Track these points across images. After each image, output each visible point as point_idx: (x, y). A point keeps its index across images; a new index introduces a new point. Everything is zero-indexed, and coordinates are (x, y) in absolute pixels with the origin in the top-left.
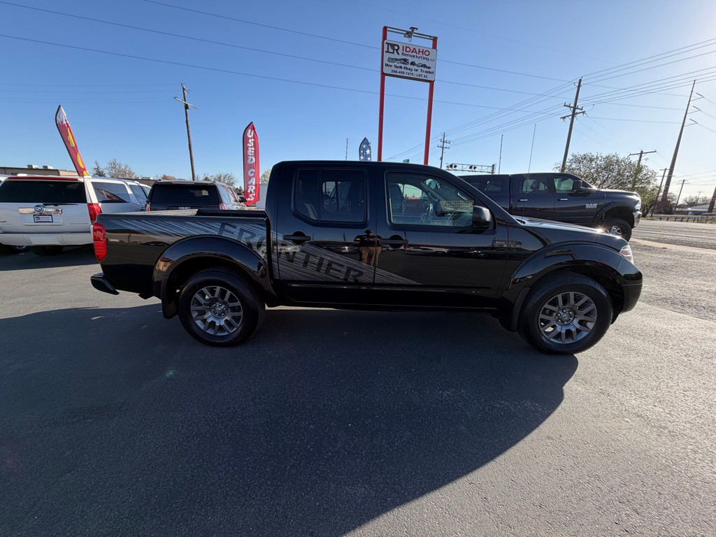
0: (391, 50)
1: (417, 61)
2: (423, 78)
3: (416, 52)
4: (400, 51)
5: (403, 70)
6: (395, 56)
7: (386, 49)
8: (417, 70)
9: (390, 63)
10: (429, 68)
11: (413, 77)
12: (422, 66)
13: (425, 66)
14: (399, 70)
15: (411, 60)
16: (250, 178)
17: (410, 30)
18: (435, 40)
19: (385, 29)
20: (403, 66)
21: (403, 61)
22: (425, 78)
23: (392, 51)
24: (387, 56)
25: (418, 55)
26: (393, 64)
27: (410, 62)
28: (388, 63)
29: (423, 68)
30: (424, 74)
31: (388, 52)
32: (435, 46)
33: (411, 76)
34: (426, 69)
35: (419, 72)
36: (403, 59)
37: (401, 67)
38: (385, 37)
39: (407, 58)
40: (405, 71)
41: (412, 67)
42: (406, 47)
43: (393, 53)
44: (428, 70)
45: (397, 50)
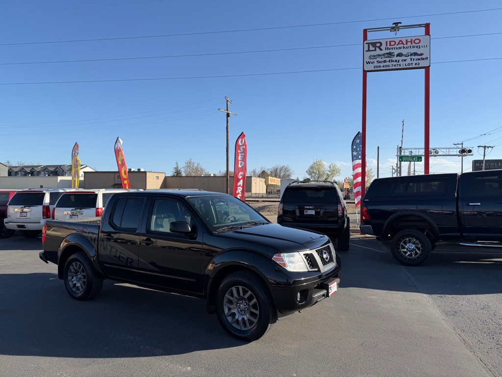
0: (372, 48)
1: (404, 51)
2: (414, 66)
3: (403, 43)
4: (383, 47)
5: (387, 64)
6: (378, 52)
7: (366, 49)
8: (405, 60)
9: (372, 60)
10: (422, 54)
11: (402, 67)
12: (411, 55)
13: (415, 54)
14: (382, 65)
15: (396, 52)
16: (240, 179)
17: (394, 25)
18: (427, 27)
19: (365, 31)
20: (387, 59)
21: (386, 56)
22: (417, 66)
23: (374, 49)
24: (368, 54)
25: (405, 46)
26: (375, 61)
27: (396, 54)
28: (370, 61)
29: (413, 57)
30: (415, 62)
31: (369, 50)
32: (427, 33)
33: (399, 67)
34: (417, 57)
35: (408, 61)
36: (387, 54)
37: (385, 61)
38: (365, 38)
39: (391, 51)
40: (390, 64)
41: (398, 58)
42: (390, 42)
43: (375, 50)
44: (420, 57)
45: (379, 47)
